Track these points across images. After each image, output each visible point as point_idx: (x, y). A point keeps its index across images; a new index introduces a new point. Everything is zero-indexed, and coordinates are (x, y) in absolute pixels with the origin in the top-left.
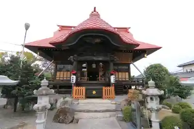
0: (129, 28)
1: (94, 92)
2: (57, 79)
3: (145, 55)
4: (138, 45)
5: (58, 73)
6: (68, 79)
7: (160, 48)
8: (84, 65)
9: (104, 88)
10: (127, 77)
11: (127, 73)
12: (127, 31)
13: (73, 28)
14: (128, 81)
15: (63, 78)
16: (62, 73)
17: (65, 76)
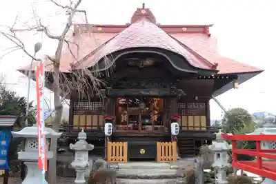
0: (211, 26)
1: (143, 151)
2: (74, 128)
3: (236, 84)
5: (76, 117)
6: (93, 128)
7: (260, 72)
9: (159, 144)
10: (204, 124)
11: (204, 118)
13: (100, 29)
14: (204, 132)
16: (83, 117)
17: (89, 123)
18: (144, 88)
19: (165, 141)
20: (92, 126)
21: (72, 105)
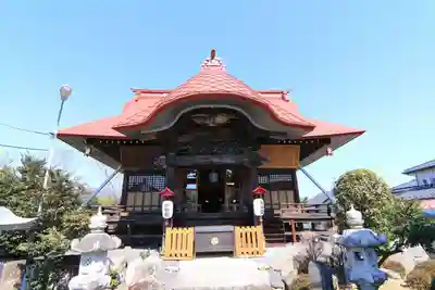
1: (215, 241)
2: (128, 209)
3: (329, 150)
4: (311, 128)
5: (131, 196)
7: (361, 133)
8: (191, 176)
9: (238, 228)
10: (291, 201)
11: (292, 192)
12: (283, 98)
13: (165, 95)
15: (143, 206)
16: (140, 195)
17: (147, 203)
18: (216, 153)
19: (245, 225)
20: (151, 206)
21: (126, 179)
